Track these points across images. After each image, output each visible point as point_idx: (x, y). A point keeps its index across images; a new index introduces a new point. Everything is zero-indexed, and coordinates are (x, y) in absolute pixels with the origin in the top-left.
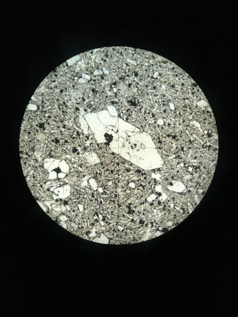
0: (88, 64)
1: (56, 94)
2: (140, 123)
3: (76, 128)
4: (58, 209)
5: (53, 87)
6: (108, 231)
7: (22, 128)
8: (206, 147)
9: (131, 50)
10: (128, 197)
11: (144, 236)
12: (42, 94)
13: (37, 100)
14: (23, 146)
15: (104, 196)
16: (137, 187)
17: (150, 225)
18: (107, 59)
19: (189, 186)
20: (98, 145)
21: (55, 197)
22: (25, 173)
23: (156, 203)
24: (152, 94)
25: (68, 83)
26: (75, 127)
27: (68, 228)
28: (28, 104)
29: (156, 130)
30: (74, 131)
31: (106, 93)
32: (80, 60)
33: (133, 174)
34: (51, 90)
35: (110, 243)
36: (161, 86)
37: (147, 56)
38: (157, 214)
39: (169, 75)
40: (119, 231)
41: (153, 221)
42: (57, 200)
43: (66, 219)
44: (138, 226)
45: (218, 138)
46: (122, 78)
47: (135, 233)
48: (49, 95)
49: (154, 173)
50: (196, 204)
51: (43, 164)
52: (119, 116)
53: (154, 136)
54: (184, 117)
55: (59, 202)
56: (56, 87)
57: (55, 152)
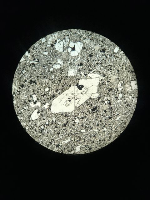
0: (128, 93)
1: (118, 67)
2: (81, 109)
3: (94, 71)
4: (50, 39)
5: (123, 67)
6: (25, 64)
7: (107, 39)
8: (52, 141)
10: (41, 84)
12: (122, 59)
13: (119, 54)
14: (95, 35)
15: (47, 70)
16: (44, 92)
17: (19, 90)
18: (126, 105)
19: (33, 122)
20: (79, 79)
21: (58, 41)
22: (81, 30)
23: (30, 99)
24: (95, 122)
25: (121, 77)
28: (120, 48)
29: (74, 116)
30: (93, 68)
31: (107, 96)
32: (132, 89)
33: (53, 92)
34: (122, 65)
36: (98, 129)
37: (118, 128)
38: (24, 97)
39: (102, 136)
40: (23, 70)
41: (21, 93)
42: (56, 41)
43: (43, 42)
44: (21, 83)
45: (54, 150)
46: (111, 109)
47: (18, 79)
48: (119, 63)
49: (49, 105)
50: (21, 122)
51: (81, 42)
52: (91, 98)
53: (71, 114)
54: (74, 135)
55: (54, 42)
56: (122, 69)
57: (85, 52)
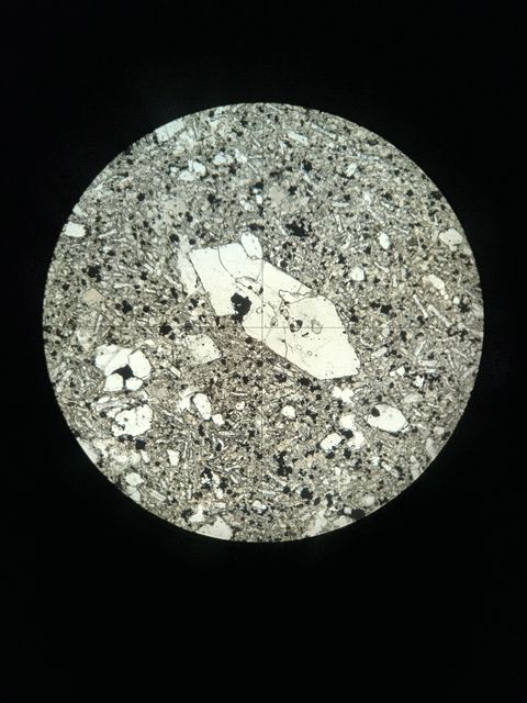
0: (202, 139)
1: (128, 203)
2: (312, 274)
3: (171, 281)
4: (123, 459)
5: (122, 187)
6: (230, 512)
7: (49, 275)
8: (456, 333)
9: (297, 112)
10: (279, 437)
11: (310, 526)
12: (98, 201)
13: (87, 216)
14: (52, 316)
15: (226, 433)
16: (299, 417)
17: (325, 502)
18: (245, 130)
19: (414, 418)
20: (217, 319)
21: (117, 432)
22: (53, 375)
23: (339, 454)
24: (342, 211)
25: (157, 180)
26: (167, 277)
27: (142, 502)
28: (66, 222)
29: (346, 291)
30: (165, 286)
31: (239, 205)
32: (186, 129)
33: (291, 387)
34: (118, 195)
35: (236, 539)
36: (361, 195)
37: (334, 127)
38: (342, 478)
39: (381, 171)
40: (256, 511)
41: (332, 493)
42: (121, 439)
43: (141, 481)
44: (298, 503)
45: (482, 314)
46: (276, 173)
47: (291, 518)
48: (114, 205)
49: (339, 386)
50: (428, 459)
51: (94, 357)
52: (266, 257)
53: (342, 304)
54: (409, 266)
55: (126, 443)
56: (129, 187)
57: (120, 331)
